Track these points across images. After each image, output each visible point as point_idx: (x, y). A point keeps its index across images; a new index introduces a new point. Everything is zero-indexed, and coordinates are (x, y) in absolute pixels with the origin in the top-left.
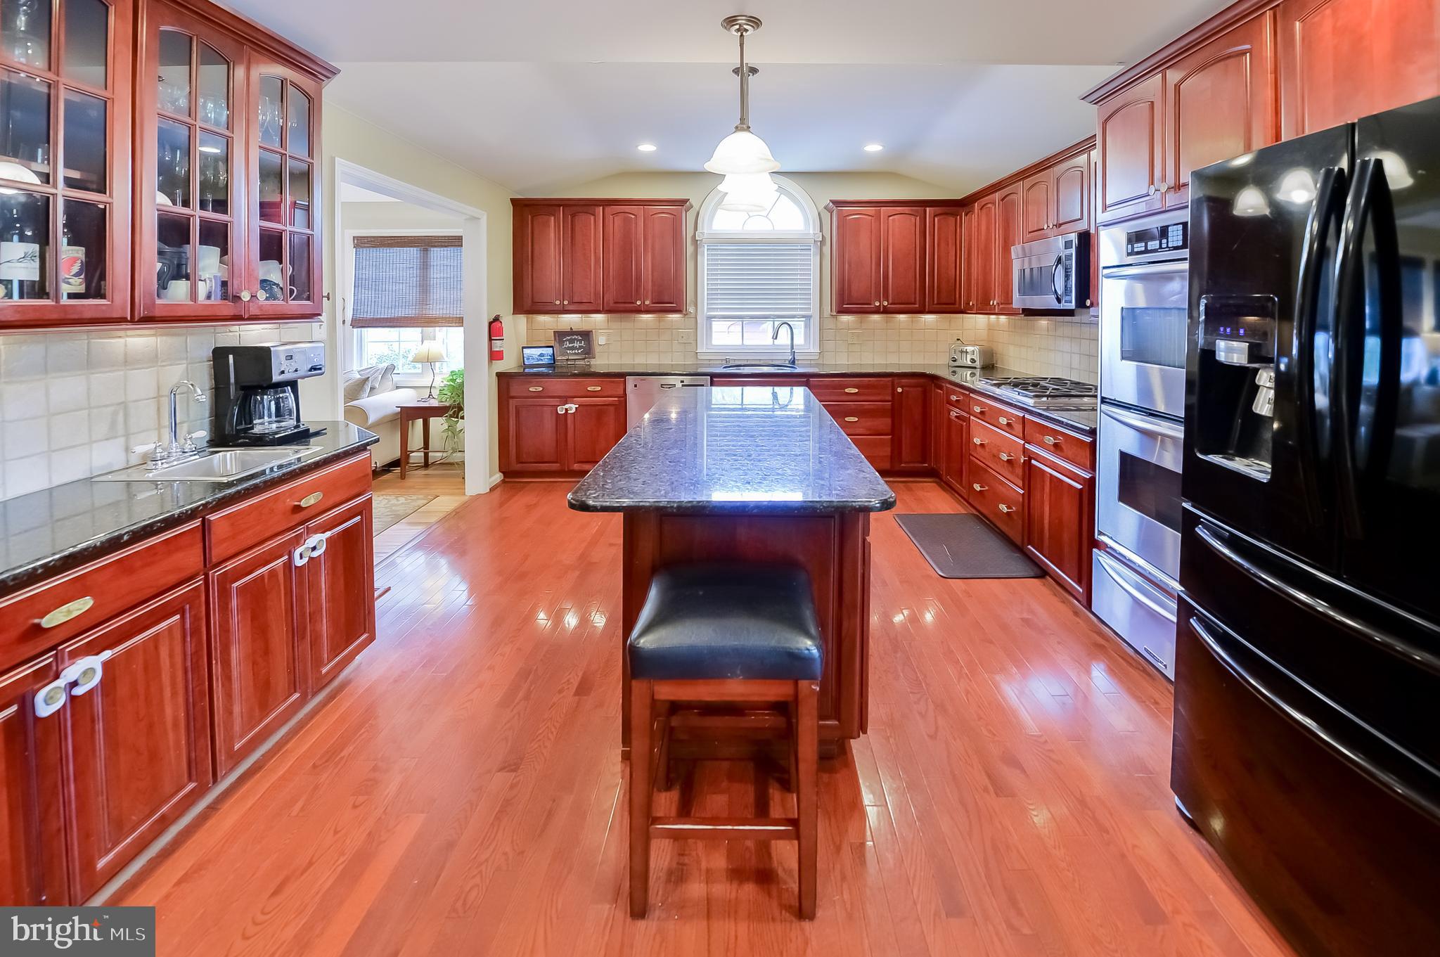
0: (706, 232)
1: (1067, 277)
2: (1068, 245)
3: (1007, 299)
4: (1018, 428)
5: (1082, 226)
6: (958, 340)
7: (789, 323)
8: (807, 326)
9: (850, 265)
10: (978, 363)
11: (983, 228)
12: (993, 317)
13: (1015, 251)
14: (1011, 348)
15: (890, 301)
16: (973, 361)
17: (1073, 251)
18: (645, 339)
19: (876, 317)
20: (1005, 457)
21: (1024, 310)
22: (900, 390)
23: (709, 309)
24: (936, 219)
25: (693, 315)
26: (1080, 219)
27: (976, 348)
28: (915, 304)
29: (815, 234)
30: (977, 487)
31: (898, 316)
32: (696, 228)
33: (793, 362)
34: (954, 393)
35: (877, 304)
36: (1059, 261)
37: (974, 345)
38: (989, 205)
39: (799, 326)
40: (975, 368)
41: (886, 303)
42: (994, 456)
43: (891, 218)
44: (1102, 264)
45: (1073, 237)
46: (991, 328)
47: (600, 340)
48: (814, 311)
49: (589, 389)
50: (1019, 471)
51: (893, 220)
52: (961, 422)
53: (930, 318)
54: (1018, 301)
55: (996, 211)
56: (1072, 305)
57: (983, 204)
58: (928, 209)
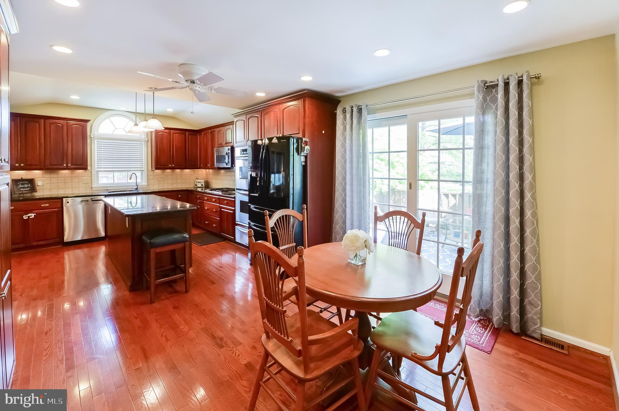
0: (96, 134)
1: (229, 158)
2: (229, 149)
3: (213, 164)
4: (218, 201)
5: (232, 144)
6: (197, 178)
7: (135, 173)
8: (142, 174)
9: (160, 151)
10: (204, 186)
11: (205, 141)
12: (208, 170)
13: (215, 149)
14: (214, 180)
15: (175, 165)
16: (202, 185)
17: (230, 151)
18: (64, 182)
19: (169, 171)
20: (214, 210)
21: (218, 167)
22: (180, 196)
23: (98, 168)
24: (190, 136)
25: (90, 171)
26: (231, 143)
27: (203, 181)
28: (183, 166)
29: (145, 138)
30: (207, 222)
31: (176, 170)
32: (91, 132)
33: (137, 189)
34: (198, 195)
35: (170, 166)
36: (227, 154)
37: (202, 180)
38: (207, 134)
39: (139, 174)
40: (203, 187)
41: (173, 166)
42: (211, 211)
43: (174, 135)
44: (236, 156)
45: (230, 147)
46: (207, 174)
47: (39, 183)
48: (145, 168)
49: (42, 206)
50: (218, 213)
51: (175, 135)
52: (200, 204)
53: (187, 171)
54: (216, 165)
55: (209, 136)
56: (230, 166)
57: (205, 133)
58: (187, 132)
